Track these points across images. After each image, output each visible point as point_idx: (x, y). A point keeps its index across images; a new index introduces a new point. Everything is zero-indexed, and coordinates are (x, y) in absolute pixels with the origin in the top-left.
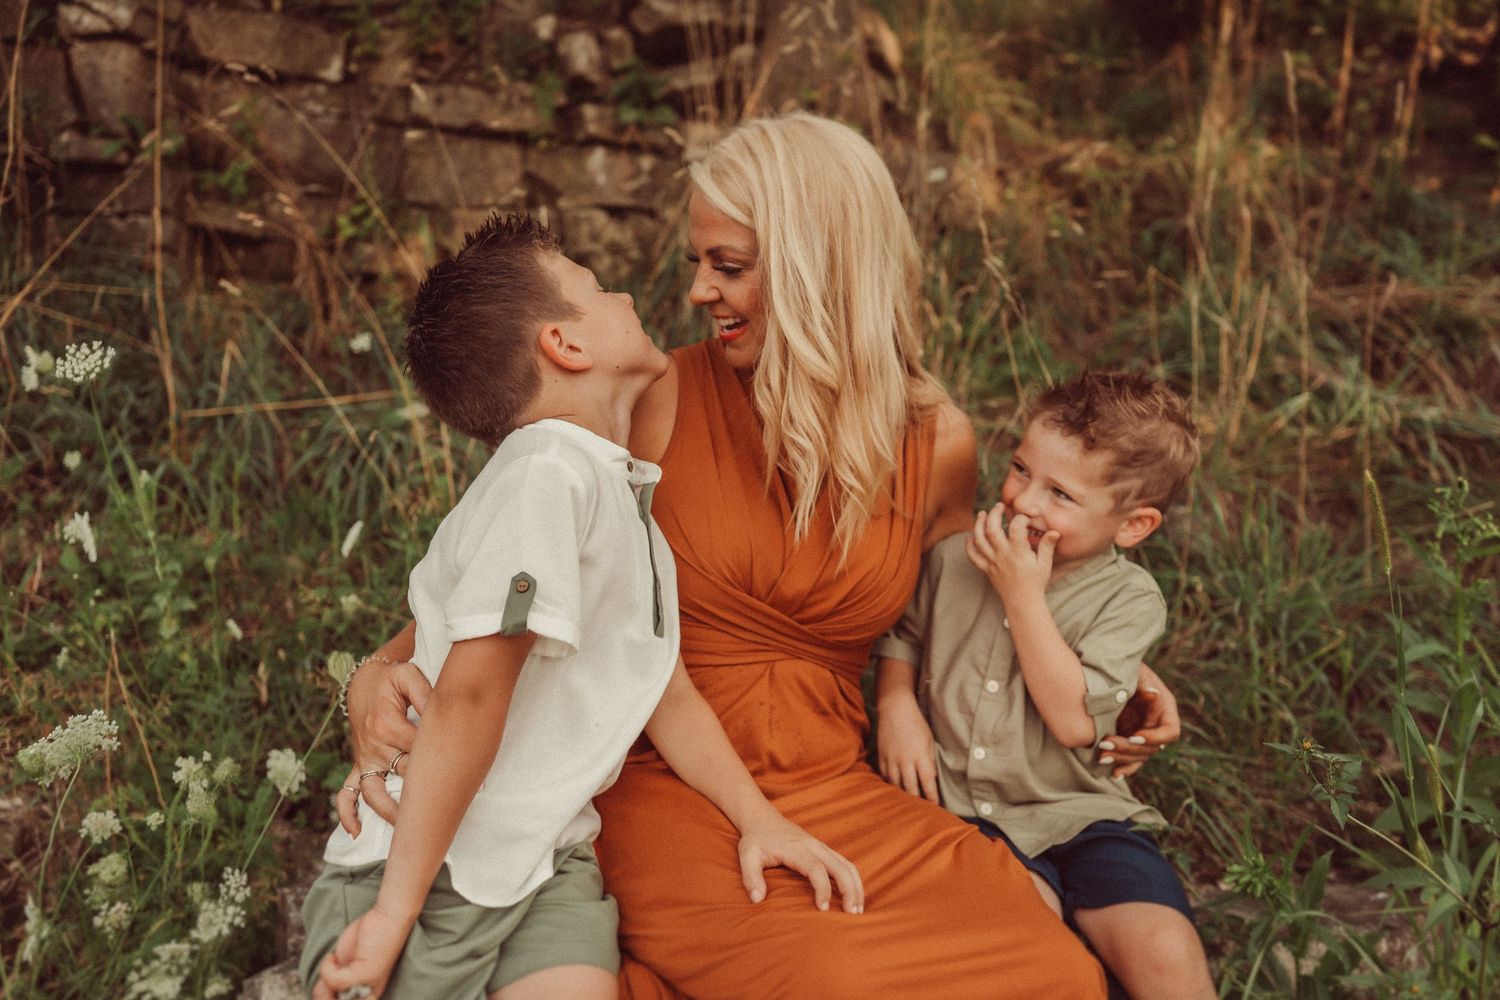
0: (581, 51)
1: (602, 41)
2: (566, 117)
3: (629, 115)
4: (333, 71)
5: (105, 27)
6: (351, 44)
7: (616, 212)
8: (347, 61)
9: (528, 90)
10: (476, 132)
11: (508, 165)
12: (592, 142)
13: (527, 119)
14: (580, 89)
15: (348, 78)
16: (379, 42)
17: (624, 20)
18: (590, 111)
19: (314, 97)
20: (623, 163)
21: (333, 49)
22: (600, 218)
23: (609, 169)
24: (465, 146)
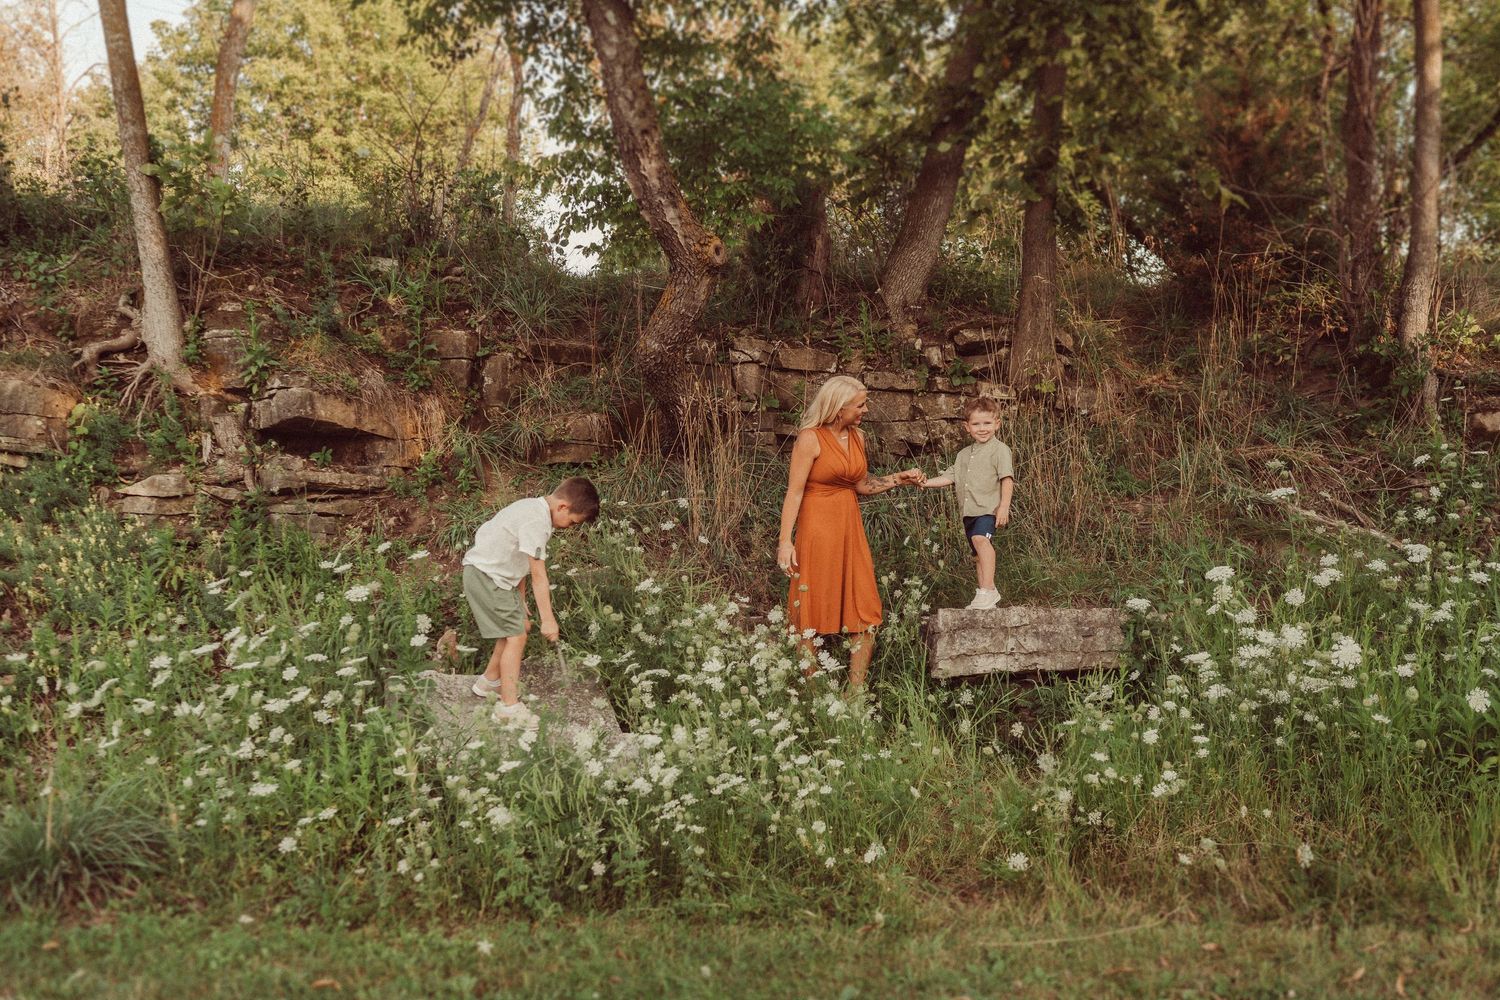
0: (935, 355)
1: (942, 350)
2: (930, 383)
3: (957, 382)
6: (840, 358)
7: (951, 421)
8: (838, 364)
9: (913, 372)
10: (892, 390)
11: (905, 403)
12: (940, 392)
13: (913, 385)
14: (934, 370)
17: (951, 339)
18: (939, 379)
20: (952, 400)
21: (833, 359)
22: (944, 424)
23: (947, 404)
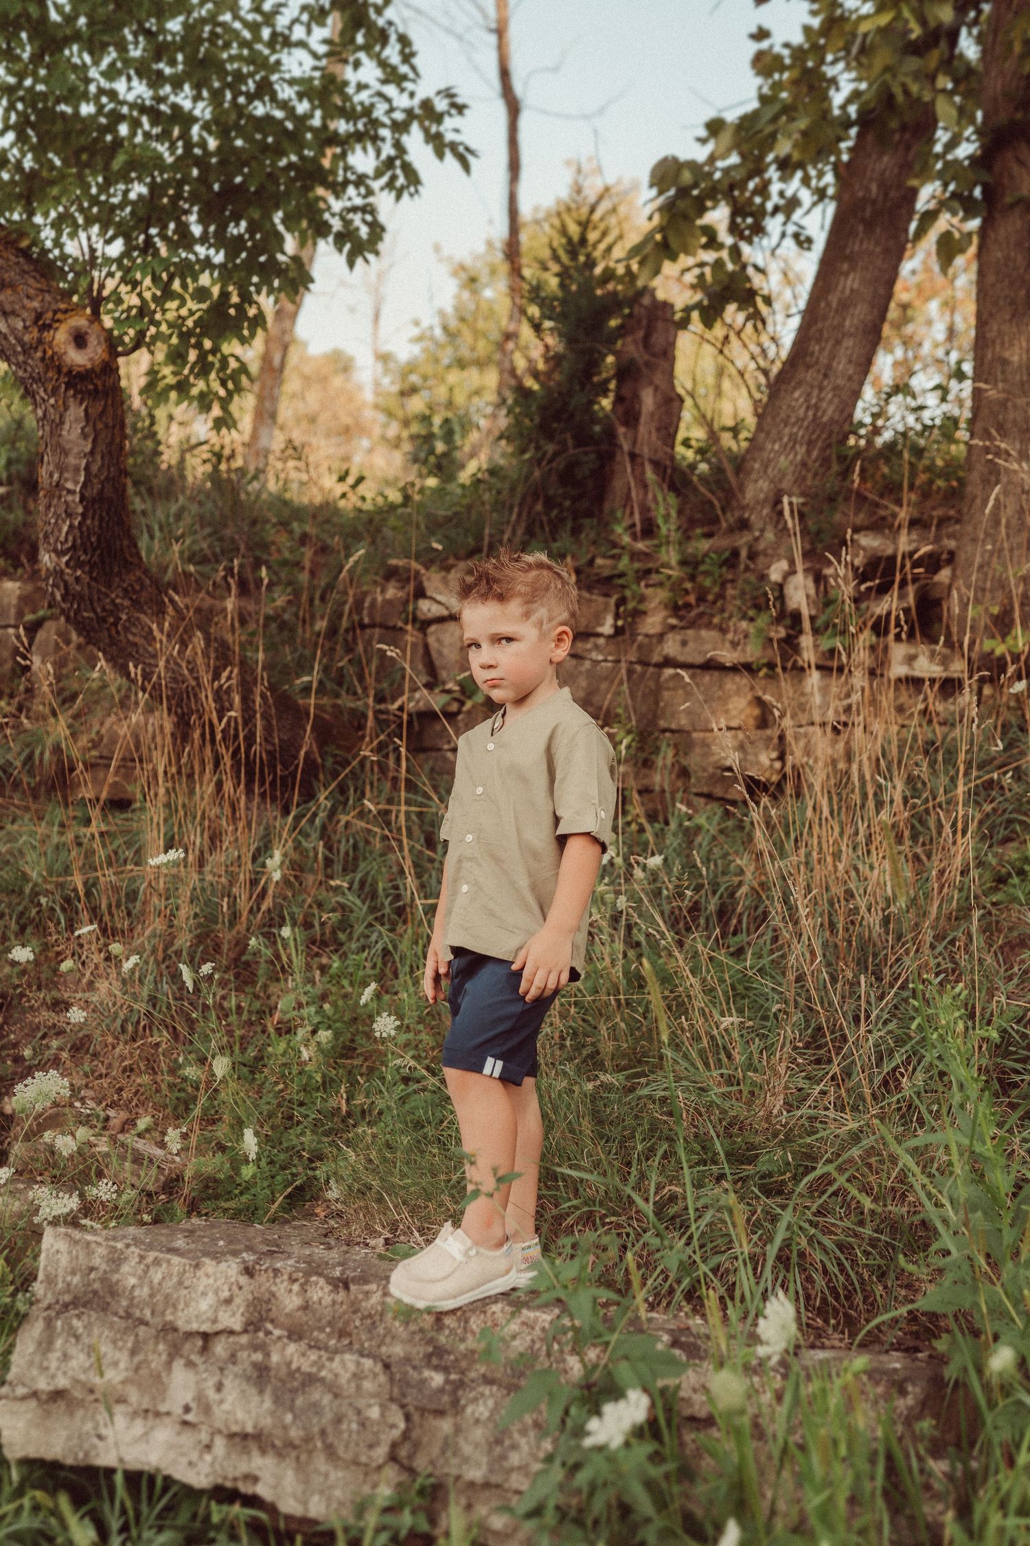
0: (800, 590)
1: (818, 579)
2: (790, 647)
4: (607, 628)
5: (445, 613)
6: (620, 603)
7: (831, 728)
8: (617, 616)
9: (754, 627)
10: (711, 666)
11: (738, 692)
12: (810, 666)
13: (752, 652)
14: (796, 621)
15: (619, 631)
16: (642, 599)
18: (806, 641)
19: (596, 647)
20: (834, 684)
21: (606, 609)
23: (823, 690)
24: (707, 678)
